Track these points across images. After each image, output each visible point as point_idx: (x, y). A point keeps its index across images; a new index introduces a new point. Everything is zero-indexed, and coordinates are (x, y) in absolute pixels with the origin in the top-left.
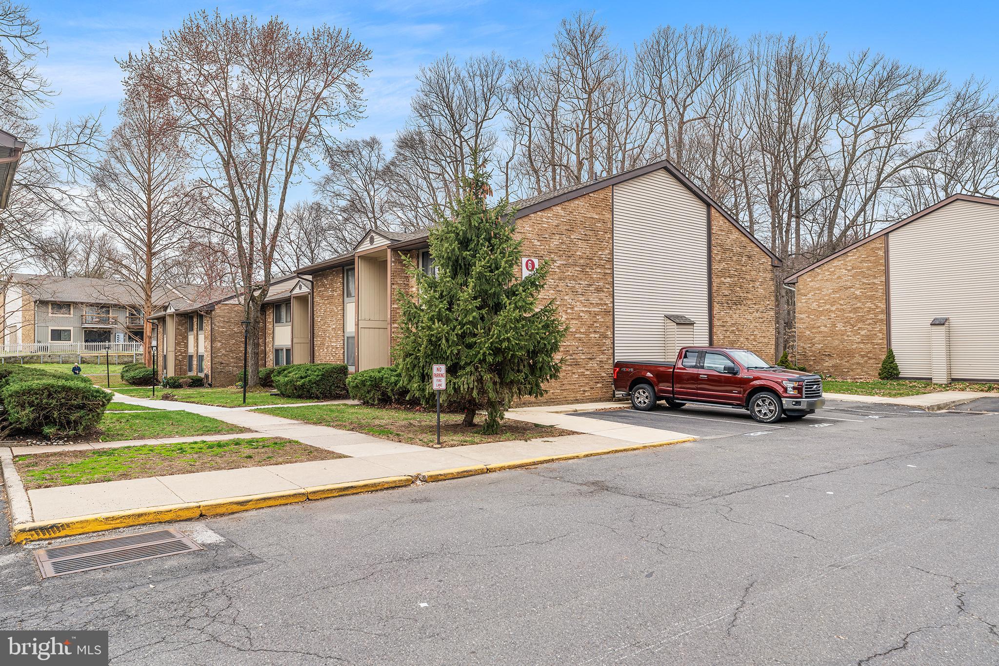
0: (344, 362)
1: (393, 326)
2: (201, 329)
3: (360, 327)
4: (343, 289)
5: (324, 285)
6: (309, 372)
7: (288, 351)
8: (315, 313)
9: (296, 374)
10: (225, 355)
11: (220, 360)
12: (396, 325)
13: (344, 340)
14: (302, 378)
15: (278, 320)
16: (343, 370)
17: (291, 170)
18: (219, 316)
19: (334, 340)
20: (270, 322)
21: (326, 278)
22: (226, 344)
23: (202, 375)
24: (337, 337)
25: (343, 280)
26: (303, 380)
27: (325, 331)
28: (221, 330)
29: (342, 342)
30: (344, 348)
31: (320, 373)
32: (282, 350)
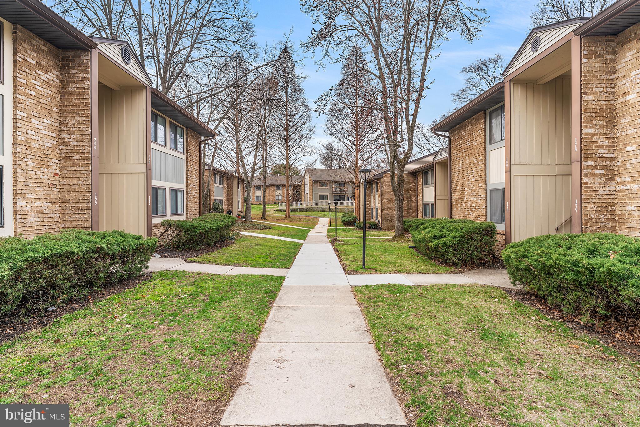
0: (486, 218)
1: (584, 164)
2: (377, 191)
3: (512, 174)
4: (485, 136)
5: (462, 138)
6: (445, 231)
7: (432, 205)
8: (453, 168)
9: (430, 232)
10: (390, 209)
11: (387, 212)
12: (590, 163)
13: (486, 194)
14: (435, 238)
15: (426, 183)
16: (490, 231)
17: (430, 44)
18: (386, 182)
19: (474, 193)
20: (420, 185)
21: (464, 130)
22: (390, 201)
23: (377, 221)
24: (477, 190)
25: (485, 126)
26: (436, 242)
27: (463, 185)
28: (387, 191)
29: (483, 196)
30: (486, 203)
31: (458, 234)
32: (428, 205)
